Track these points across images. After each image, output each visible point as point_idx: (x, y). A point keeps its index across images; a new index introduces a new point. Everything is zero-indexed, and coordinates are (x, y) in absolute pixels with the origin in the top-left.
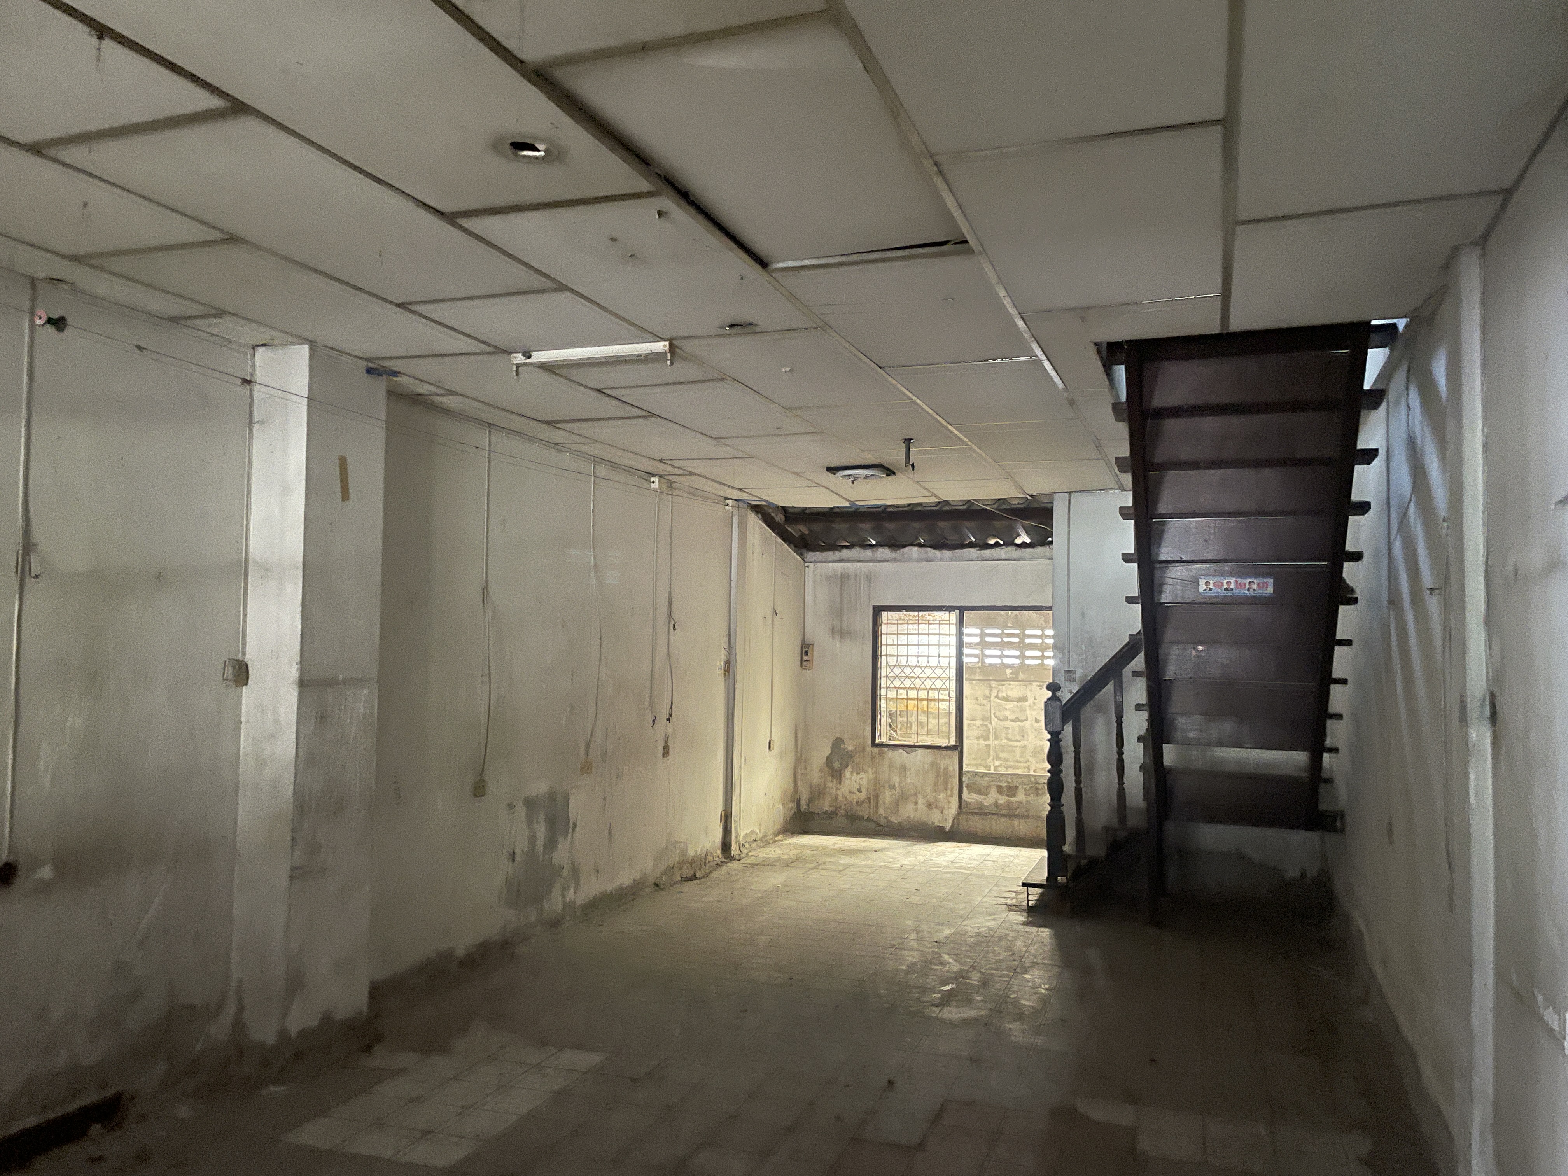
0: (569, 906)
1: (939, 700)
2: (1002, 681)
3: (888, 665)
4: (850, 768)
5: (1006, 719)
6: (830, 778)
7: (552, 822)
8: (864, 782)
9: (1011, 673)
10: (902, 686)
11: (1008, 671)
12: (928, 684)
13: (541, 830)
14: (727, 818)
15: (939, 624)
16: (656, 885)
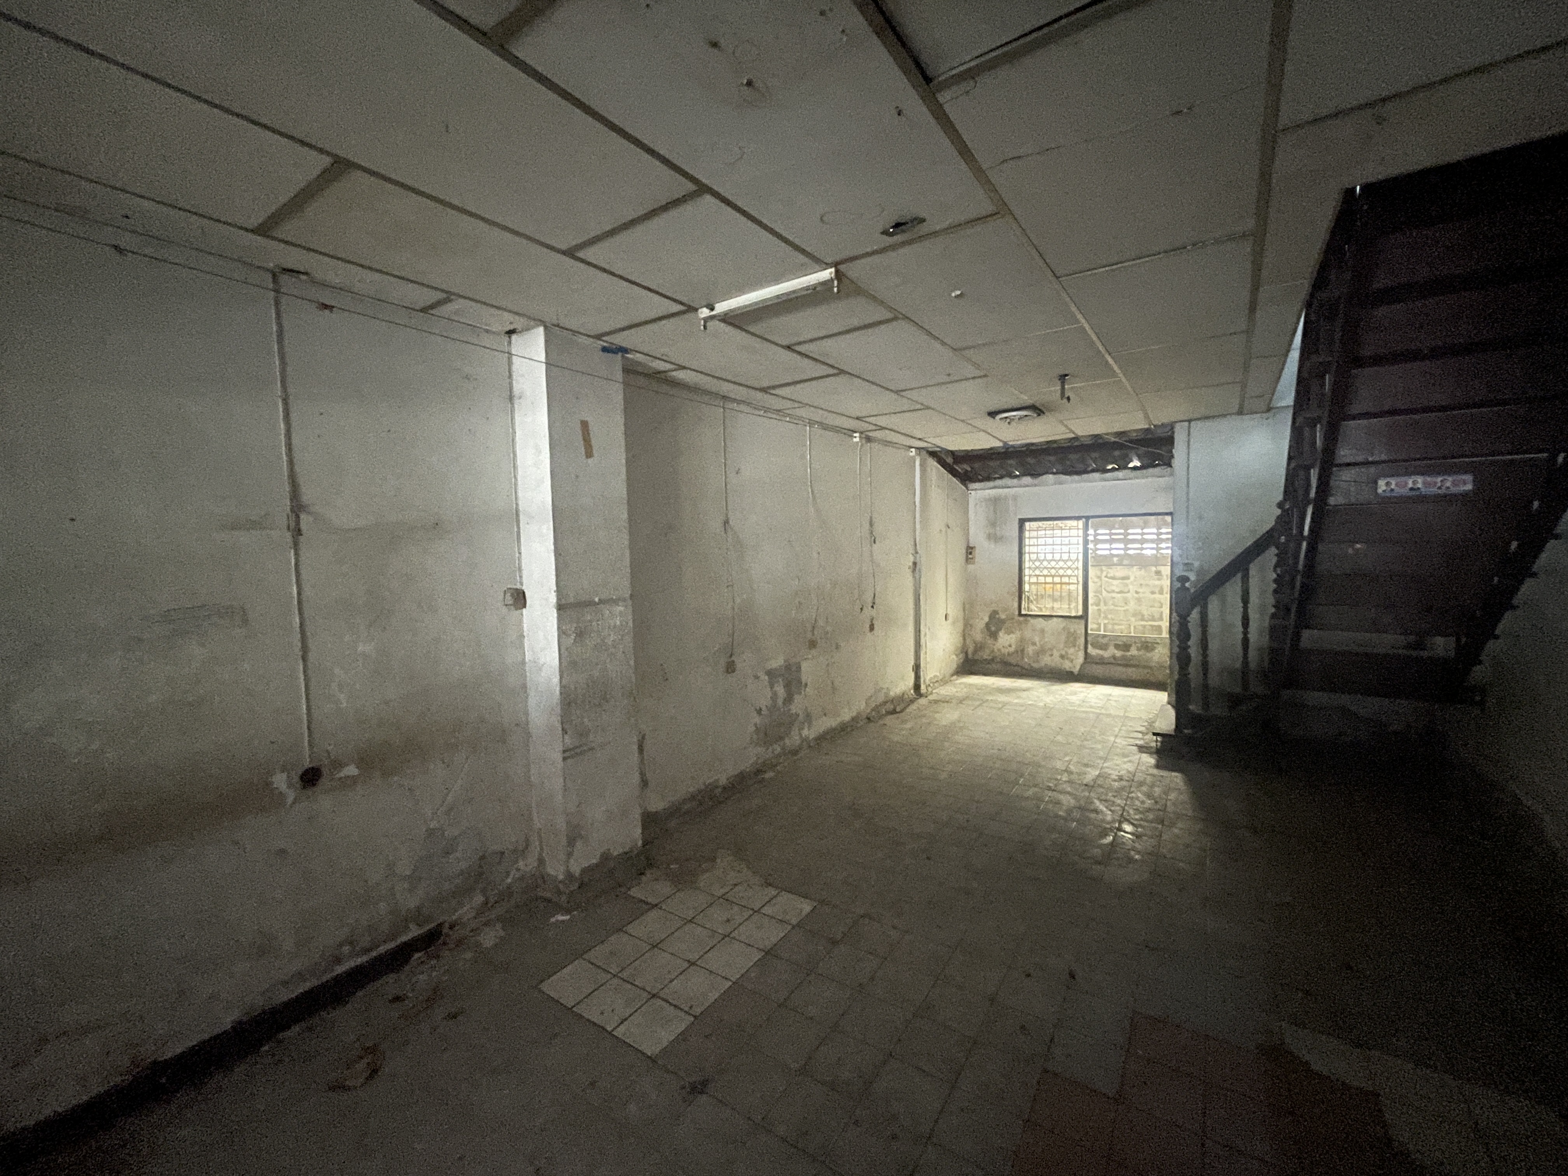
0: (804, 740)
1: (1069, 584)
2: (1111, 565)
3: (1030, 560)
4: (1003, 631)
5: (1113, 591)
6: (988, 637)
7: (788, 686)
8: (1013, 641)
9: (1118, 560)
10: (1041, 574)
11: (1115, 559)
12: (1061, 572)
13: (780, 690)
14: (917, 668)
15: (1070, 529)
16: (869, 719)
